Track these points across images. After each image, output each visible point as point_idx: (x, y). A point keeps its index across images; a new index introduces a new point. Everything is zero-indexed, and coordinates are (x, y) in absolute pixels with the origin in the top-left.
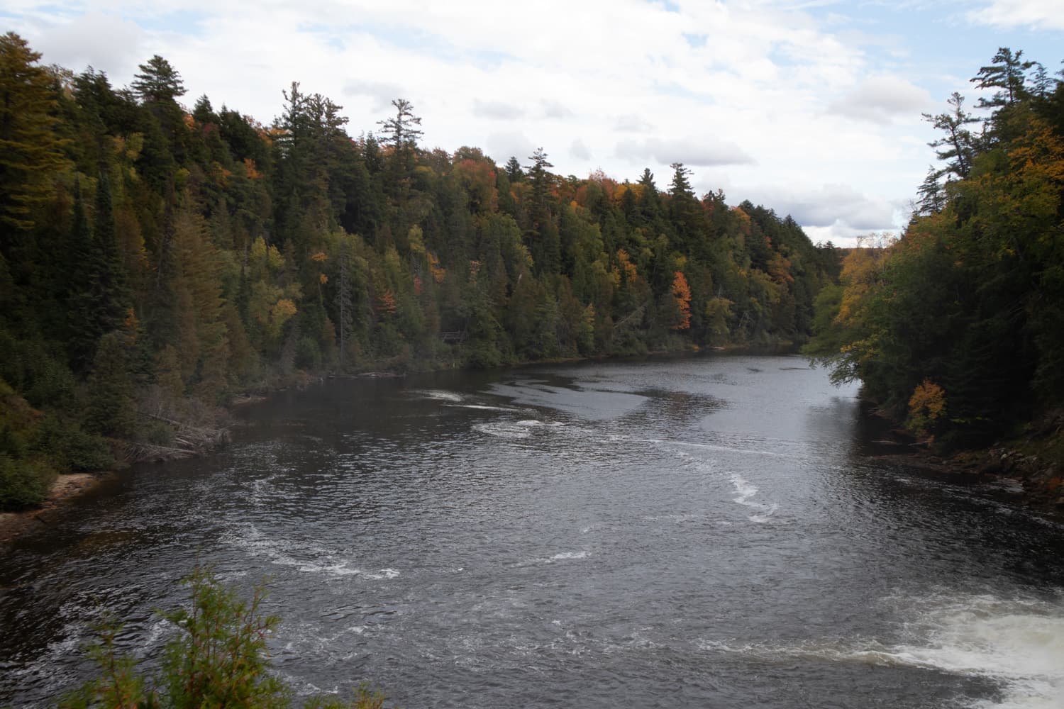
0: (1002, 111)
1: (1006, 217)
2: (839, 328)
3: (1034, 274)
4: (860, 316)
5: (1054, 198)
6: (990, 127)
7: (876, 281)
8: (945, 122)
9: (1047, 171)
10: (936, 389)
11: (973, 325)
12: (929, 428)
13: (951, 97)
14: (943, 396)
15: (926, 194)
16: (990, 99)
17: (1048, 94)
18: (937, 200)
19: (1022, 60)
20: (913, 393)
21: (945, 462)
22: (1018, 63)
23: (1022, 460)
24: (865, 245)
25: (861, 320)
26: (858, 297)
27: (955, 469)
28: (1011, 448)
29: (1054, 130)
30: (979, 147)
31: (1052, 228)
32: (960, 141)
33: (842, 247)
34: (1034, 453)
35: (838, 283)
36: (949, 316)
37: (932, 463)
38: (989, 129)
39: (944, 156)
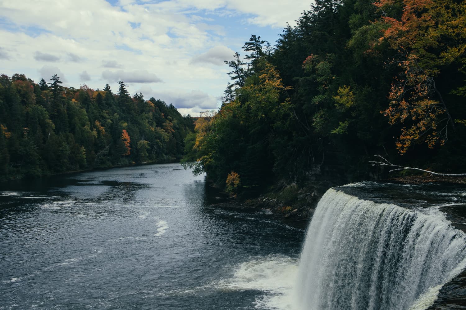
0: (254, 60)
1: (260, 102)
2: (195, 151)
3: (271, 125)
4: (204, 146)
5: (278, 95)
6: (251, 66)
7: (210, 130)
8: (233, 64)
9: (274, 84)
10: (236, 174)
11: (249, 147)
12: (234, 191)
13: (235, 54)
14: (239, 177)
15: (227, 94)
16: (250, 56)
17: (271, 54)
18: (232, 96)
19: (261, 40)
20: (227, 177)
21: (242, 204)
22: (259, 41)
23: (271, 201)
24: (204, 115)
25: (204, 147)
26: (202, 138)
27: (246, 207)
28: (267, 196)
29: (275, 68)
30: (247, 74)
31: (277, 107)
32: (240, 72)
33: (194, 117)
34: (275, 198)
35: (193, 132)
36: (240, 144)
37: (237, 205)
38: (250, 67)
39: (234, 78)
